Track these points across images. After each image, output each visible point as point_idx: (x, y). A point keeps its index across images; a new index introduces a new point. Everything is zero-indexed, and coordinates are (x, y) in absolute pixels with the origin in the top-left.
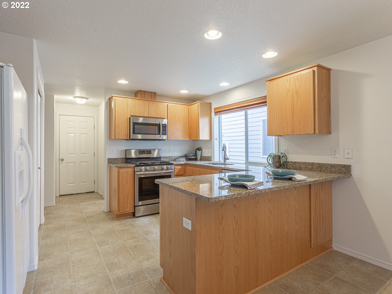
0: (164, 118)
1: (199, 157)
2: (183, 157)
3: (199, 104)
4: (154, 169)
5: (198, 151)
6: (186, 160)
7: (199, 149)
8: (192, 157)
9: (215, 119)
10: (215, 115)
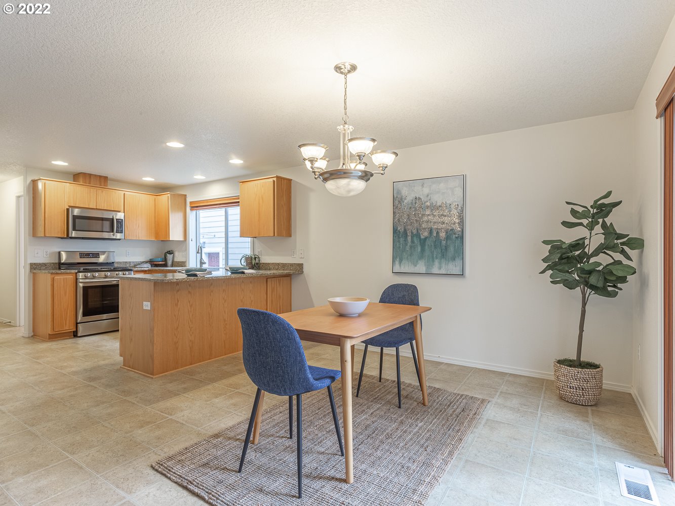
0: (119, 212)
1: (170, 262)
2: (146, 262)
3: (169, 195)
4: (105, 275)
5: (168, 255)
6: (152, 267)
7: (170, 252)
8: (160, 263)
9: (191, 215)
10: (191, 210)
